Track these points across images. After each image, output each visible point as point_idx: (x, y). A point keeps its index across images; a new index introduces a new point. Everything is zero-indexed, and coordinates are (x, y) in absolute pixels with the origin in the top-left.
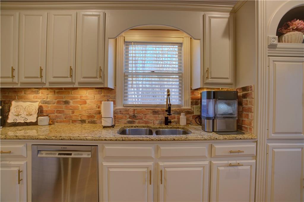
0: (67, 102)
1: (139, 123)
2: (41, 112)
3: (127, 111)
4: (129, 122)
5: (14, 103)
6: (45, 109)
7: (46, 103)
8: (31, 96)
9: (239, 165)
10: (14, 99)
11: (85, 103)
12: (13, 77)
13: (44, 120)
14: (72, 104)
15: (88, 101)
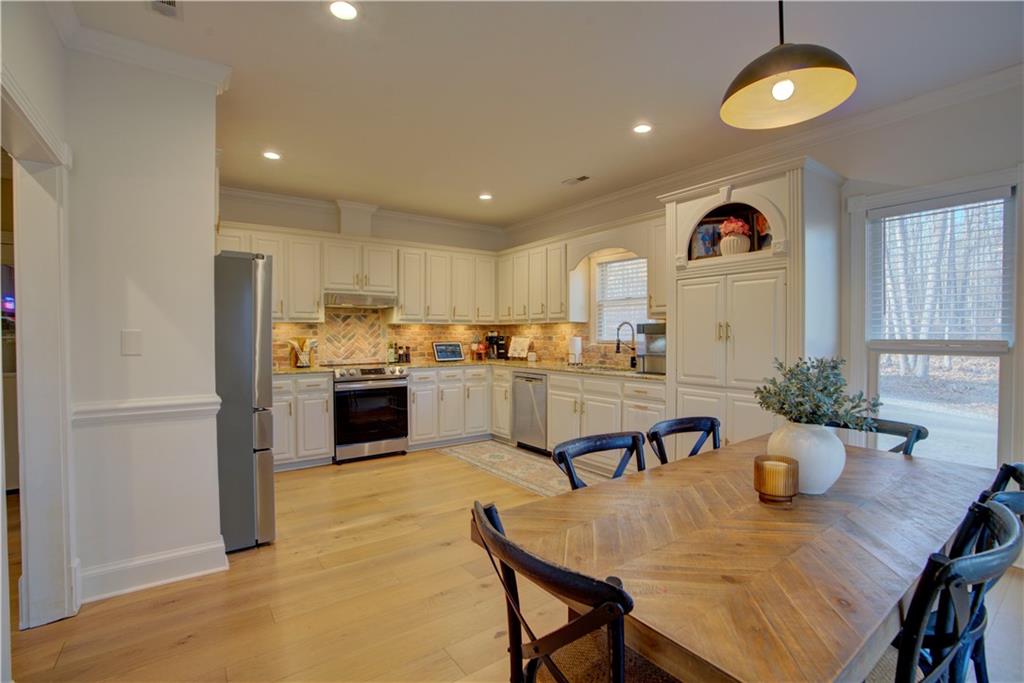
0: (550, 338)
1: (610, 364)
2: (531, 348)
3: (599, 348)
4: (601, 362)
5: (513, 338)
6: (535, 345)
7: (536, 338)
8: (526, 332)
9: (645, 408)
10: (515, 335)
11: (565, 339)
12: (509, 315)
13: (532, 356)
14: (554, 340)
15: (567, 337)
